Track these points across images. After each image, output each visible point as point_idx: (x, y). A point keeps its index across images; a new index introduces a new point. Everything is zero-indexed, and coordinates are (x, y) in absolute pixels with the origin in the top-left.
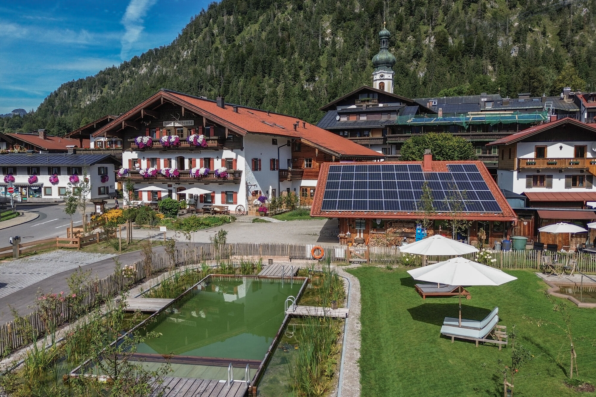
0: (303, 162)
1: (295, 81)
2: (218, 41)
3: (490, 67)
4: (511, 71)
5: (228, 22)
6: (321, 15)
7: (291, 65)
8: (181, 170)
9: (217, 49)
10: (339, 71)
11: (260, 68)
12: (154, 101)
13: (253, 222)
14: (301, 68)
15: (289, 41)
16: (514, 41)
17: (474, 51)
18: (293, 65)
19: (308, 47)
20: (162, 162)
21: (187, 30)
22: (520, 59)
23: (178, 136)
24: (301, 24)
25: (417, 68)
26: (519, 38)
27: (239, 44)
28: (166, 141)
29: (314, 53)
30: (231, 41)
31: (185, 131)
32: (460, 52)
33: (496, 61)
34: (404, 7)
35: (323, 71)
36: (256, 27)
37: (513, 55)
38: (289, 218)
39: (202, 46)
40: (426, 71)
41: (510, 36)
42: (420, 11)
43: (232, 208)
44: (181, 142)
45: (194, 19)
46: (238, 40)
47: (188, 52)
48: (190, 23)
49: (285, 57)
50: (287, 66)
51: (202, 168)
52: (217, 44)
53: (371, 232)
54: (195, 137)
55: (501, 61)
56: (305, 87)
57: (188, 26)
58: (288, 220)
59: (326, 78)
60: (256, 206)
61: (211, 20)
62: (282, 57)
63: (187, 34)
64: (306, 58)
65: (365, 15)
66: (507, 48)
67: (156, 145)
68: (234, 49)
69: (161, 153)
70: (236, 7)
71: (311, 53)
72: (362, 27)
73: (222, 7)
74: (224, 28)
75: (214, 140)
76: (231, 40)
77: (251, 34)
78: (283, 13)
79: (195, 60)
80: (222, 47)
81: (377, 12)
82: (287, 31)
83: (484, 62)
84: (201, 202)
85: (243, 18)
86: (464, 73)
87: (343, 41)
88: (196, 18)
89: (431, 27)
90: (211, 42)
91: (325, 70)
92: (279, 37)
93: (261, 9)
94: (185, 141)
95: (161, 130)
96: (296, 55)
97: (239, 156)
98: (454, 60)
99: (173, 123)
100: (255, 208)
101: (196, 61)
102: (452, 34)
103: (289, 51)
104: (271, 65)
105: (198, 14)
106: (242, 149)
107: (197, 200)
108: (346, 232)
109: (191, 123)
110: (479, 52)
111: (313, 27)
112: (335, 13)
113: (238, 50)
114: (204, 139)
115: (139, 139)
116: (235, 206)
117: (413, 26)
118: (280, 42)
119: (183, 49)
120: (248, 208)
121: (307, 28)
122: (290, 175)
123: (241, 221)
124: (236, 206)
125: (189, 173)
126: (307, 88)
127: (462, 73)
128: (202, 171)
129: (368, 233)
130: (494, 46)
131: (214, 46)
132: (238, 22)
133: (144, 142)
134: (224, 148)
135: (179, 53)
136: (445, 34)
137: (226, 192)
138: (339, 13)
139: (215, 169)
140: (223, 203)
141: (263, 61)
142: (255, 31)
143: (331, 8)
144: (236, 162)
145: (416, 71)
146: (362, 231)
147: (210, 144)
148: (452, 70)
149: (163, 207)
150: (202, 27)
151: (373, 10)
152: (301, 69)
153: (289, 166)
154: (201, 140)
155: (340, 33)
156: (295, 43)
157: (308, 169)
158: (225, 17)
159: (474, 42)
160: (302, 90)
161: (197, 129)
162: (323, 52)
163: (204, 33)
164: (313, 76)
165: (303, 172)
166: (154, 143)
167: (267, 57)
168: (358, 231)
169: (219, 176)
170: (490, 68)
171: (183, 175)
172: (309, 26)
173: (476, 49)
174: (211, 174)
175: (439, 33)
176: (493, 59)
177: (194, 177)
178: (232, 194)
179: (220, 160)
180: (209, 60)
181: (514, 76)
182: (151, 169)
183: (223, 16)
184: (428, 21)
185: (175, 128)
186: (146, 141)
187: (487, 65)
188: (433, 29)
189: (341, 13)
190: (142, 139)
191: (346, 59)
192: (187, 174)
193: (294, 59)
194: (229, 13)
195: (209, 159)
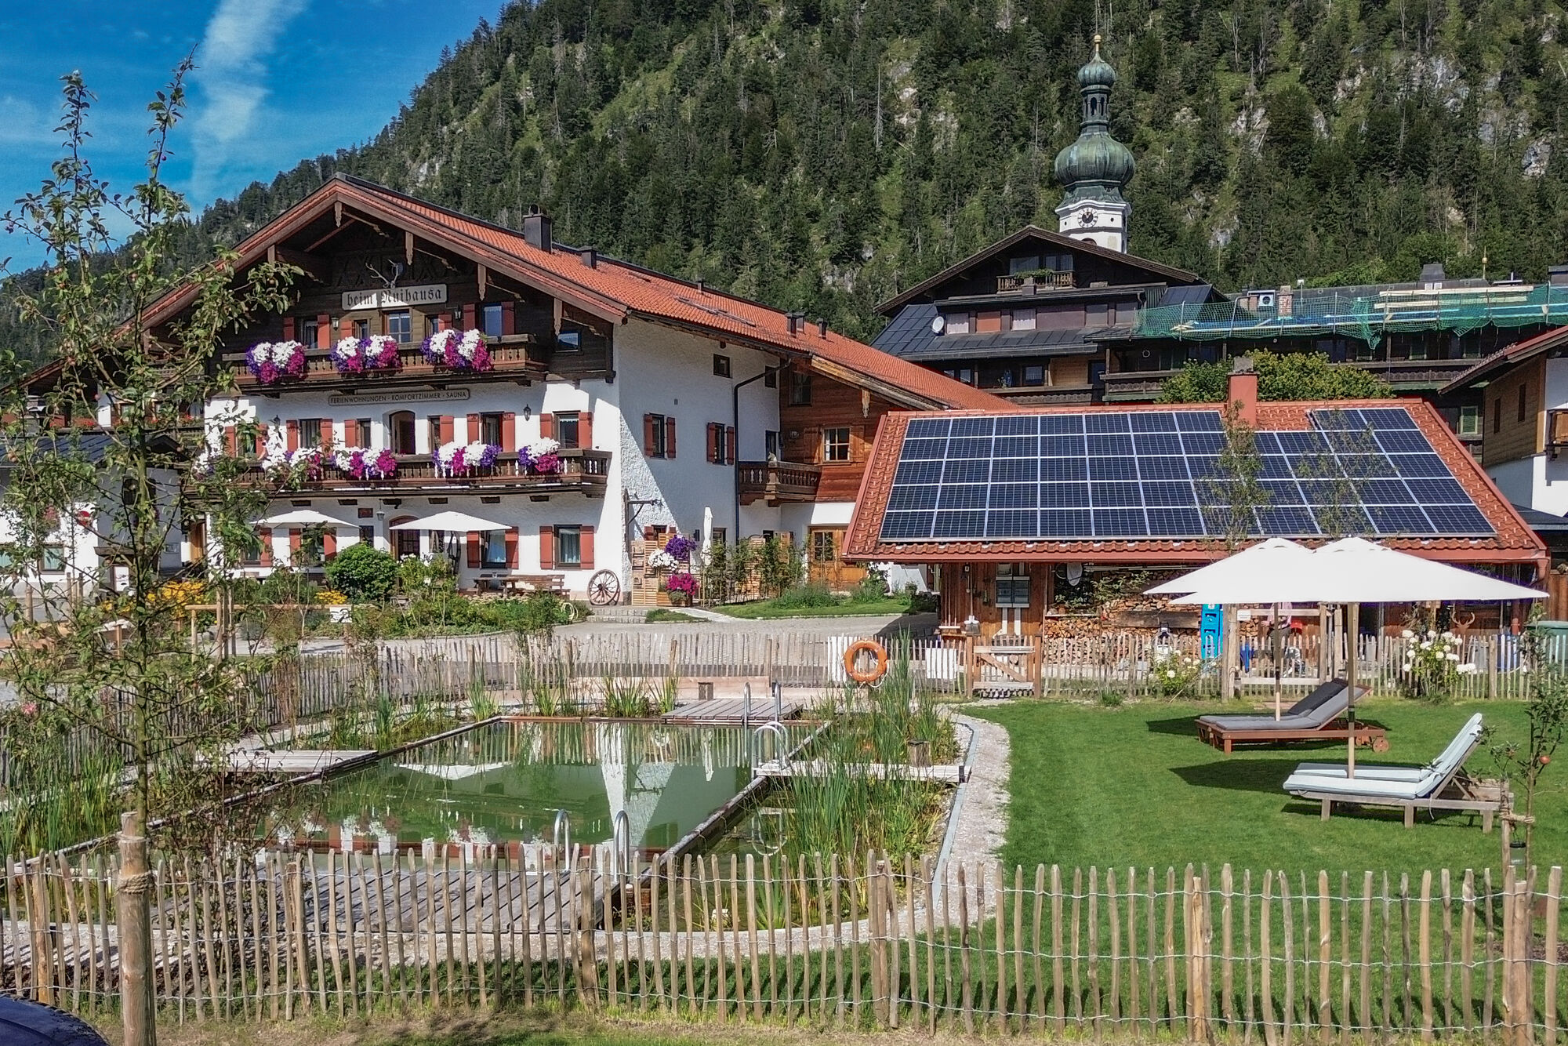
0: (819, 441)
1: (795, 261)
2: (533, 129)
3: (1454, 212)
4: (1524, 224)
5: (567, 67)
6: (883, 40)
7: (782, 205)
8: (403, 452)
9: (529, 156)
10: (941, 227)
11: (675, 217)
12: (309, 215)
13: (647, 622)
14: (814, 216)
15: (776, 126)
16: (1536, 126)
17: (1399, 158)
18: (788, 207)
19: (839, 146)
20: (339, 429)
21: (430, 93)
22: (1555, 185)
23: (391, 339)
24: (815, 70)
25: (1205, 216)
26: (1550, 115)
27: (605, 138)
28: (353, 353)
29: (858, 166)
30: (577, 130)
31: (418, 320)
32: (1351, 162)
33: (1473, 192)
34: (1164, 12)
35: (889, 229)
36: (664, 79)
37: (1530, 173)
38: (770, 611)
39: (481, 145)
40: (1236, 226)
41: (1520, 109)
42: (1217, 26)
43: (576, 583)
44: (403, 359)
45: (453, 54)
46: (601, 124)
47: (432, 167)
48: (439, 70)
49: (760, 181)
50: (766, 210)
51: (475, 443)
52: (532, 137)
53: (1049, 614)
54: (449, 340)
55: (1490, 190)
56: (829, 280)
57: (432, 78)
58: (766, 617)
59: (898, 249)
60: (657, 570)
61: (511, 60)
62: (751, 180)
63: (428, 104)
64: (832, 185)
65: (1029, 40)
66: (1510, 148)
67: (320, 371)
68: (588, 155)
69: (334, 400)
70: (593, 15)
71: (848, 169)
72: (1021, 78)
73: (546, 15)
74: (554, 85)
75: (516, 346)
76: (576, 125)
77: (646, 104)
78: (755, 32)
79: (458, 193)
80: (549, 148)
81: (1070, 29)
82: (767, 93)
83: (1432, 193)
84: (471, 563)
85: (620, 51)
86: (1366, 234)
87: (955, 126)
88: (462, 52)
89: (1253, 79)
90: (509, 133)
91: (895, 225)
92: (739, 113)
93: (678, 19)
94: (416, 352)
95: (336, 323)
96: (798, 174)
97: (599, 402)
98: (1333, 192)
99: (374, 296)
100: (655, 582)
101: (460, 196)
102: (1325, 102)
103: (774, 158)
104: (712, 208)
105: (467, 37)
106: (610, 380)
107: (457, 559)
108: (962, 619)
109: (436, 294)
110: (1417, 162)
111: (855, 80)
112: (930, 33)
113: (602, 159)
114: (480, 344)
115: (260, 352)
116: (587, 575)
117: (1193, 75)
118: (742, 130)
119: (415, 156)
120: (631, 582)
121: (835, 81)
122: (773, 480)
123: (606, 617)
124: (592, 573)
125: (430, 462)
126: (834, 284)
127: (1357, 231)
128: (476, 452)
129: (1039, 618)
130: (1467, 143)
131: (521, 145)
132: (601, 63)
133: (276, 360)
134: (550, 377)
135: (402, 168)
136: (1301, 101)
137: (557, 528)
138: (943, 32)
139: (518, 447)
140: (545, 564)
141: (686, 194)
142: (660, 94)
143: (917, 17)
144: (590, 424)
145: (1205, 225)
146: (1017, 613)
147: (502, 360)
148: (1325, 221)
149: (341, 573)
150: (482, 83)
151: (1057, 23)
152: (816, 221)
153: (770, 448)
154: (472, 346)
155: (946, 99)
156: (794, 133)
157: (838, 466)
158: (557, 46)
159: (1398, 128)
160: (819, 291)
161: (458, 314)
162: (890, 164)
163: (486, 100)
164: (854, 244)
165: (818, 475)
166: (312, 365)
167: (700, 179)
168: (1005, 612)
169: (532, 468)
170: (1454, 215)
171: (408, 471)
172: (841, 77)
173: (1405, 151)
174: (504, 462)
175: (1281, 97)
176: (1463, 184)
177: (448, 476)
178: (577, 536)
179: (535, 419)
180: (502, 191)
181: (1536, 240)
182: (300, 454)
183: (551, 45)
184: (1245, 56)
185: (384, 312)
186: (285, 358)
187: (1443, 206)
188: (1260, 84)
189: (949, 31)
190: (271, 351)
191: (968, 187)
192: (424, 465)
193: (792, 187)
194: (573, 35)
195: (499, 417)
